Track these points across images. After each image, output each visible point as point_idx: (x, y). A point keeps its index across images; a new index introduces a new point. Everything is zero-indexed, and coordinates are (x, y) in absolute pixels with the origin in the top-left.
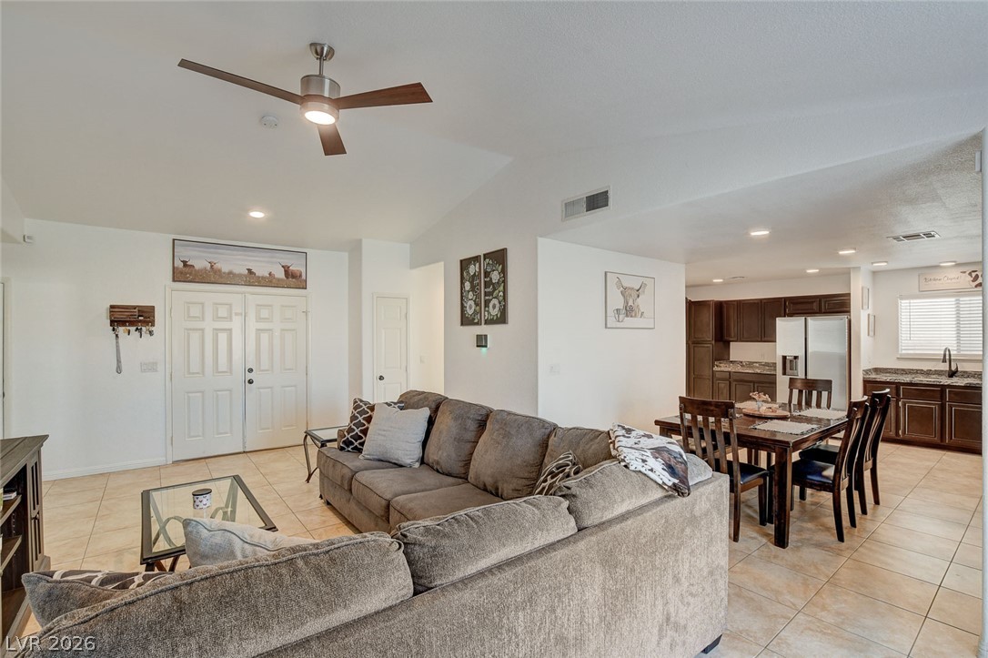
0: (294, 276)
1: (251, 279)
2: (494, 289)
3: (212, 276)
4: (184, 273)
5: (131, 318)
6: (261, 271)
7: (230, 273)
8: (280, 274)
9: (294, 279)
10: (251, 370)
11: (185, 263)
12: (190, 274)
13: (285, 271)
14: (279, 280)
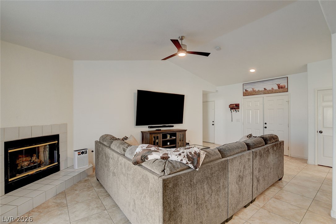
0: (282, 88)
4: (246, 93)
5: (235, 107)
6: (269, 88)
7: (258, 91)
10: (266, 124)
11: (246, 90)
12: (247, 93)
13: (278, 86)
14: (276, 90)
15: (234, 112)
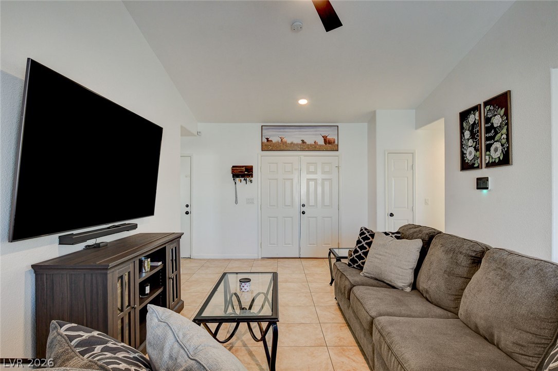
0: (330, 143)
1: (304, 147)
2: (496, 133)
3: (282, 147)
4: (268, 146)
6: (310, 141)
7: (292, 143)
8: (321, 142)
9: (330, 145)
10: (303, 205)
11: (267, 139)
12: (270, 146)
13: (325, 140)
14: (321, 146)
15: (241, 183)
